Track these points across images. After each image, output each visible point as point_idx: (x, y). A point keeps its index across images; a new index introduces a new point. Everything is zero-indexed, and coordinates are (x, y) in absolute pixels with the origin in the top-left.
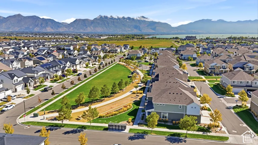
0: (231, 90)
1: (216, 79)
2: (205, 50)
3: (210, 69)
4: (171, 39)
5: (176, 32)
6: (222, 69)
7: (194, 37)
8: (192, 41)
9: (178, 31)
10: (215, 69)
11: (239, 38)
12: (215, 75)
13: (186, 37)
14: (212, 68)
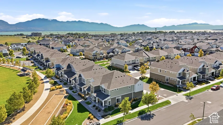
0: (127, 68)
1: (102, 63)
2: (66, 43)
3: (93, 56)
4: (15, 35)
5: (16, 29)
6: (101, 55)
7: (39, 33)
8: (41, 37)
9: (16, 28)
10: (96, 56)
11: (75, 34)
12: (98, 60)
13: (32, 33)
14: (94, 55)
